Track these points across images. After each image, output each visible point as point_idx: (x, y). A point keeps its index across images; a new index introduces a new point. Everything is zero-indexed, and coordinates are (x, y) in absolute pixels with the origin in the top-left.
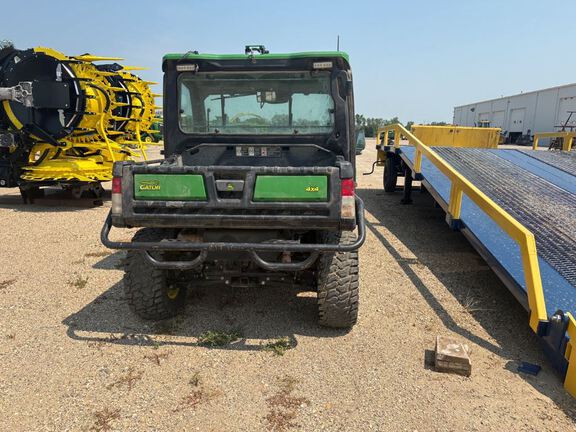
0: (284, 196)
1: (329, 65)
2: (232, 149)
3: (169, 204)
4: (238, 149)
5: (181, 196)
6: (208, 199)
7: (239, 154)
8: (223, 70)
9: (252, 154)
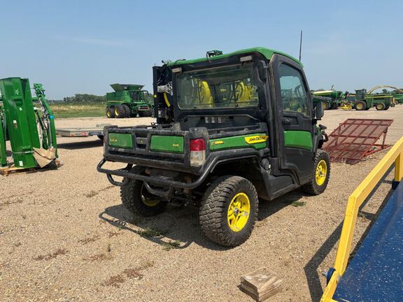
1: (249, 58)
2: (203, 118)
4: (206, 118)
5: (124, 146)
6: (133, 148)
7: (207, 122)
8: (196, 69)
9: (213, 122)
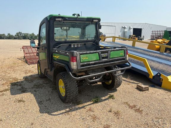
0: (116, 56)
1: (97, 21)
3: (91, 63)
4: (72, 45)
5: (93, 60)
6: (100, 60)
9: (76, 46)
